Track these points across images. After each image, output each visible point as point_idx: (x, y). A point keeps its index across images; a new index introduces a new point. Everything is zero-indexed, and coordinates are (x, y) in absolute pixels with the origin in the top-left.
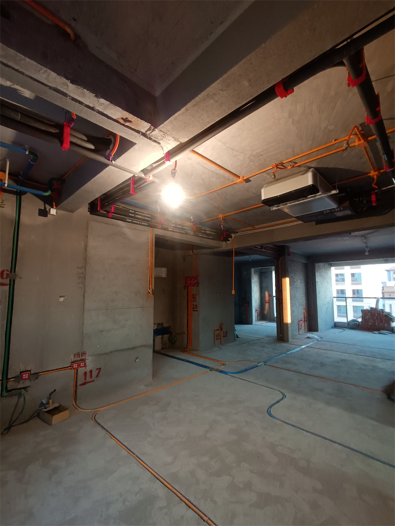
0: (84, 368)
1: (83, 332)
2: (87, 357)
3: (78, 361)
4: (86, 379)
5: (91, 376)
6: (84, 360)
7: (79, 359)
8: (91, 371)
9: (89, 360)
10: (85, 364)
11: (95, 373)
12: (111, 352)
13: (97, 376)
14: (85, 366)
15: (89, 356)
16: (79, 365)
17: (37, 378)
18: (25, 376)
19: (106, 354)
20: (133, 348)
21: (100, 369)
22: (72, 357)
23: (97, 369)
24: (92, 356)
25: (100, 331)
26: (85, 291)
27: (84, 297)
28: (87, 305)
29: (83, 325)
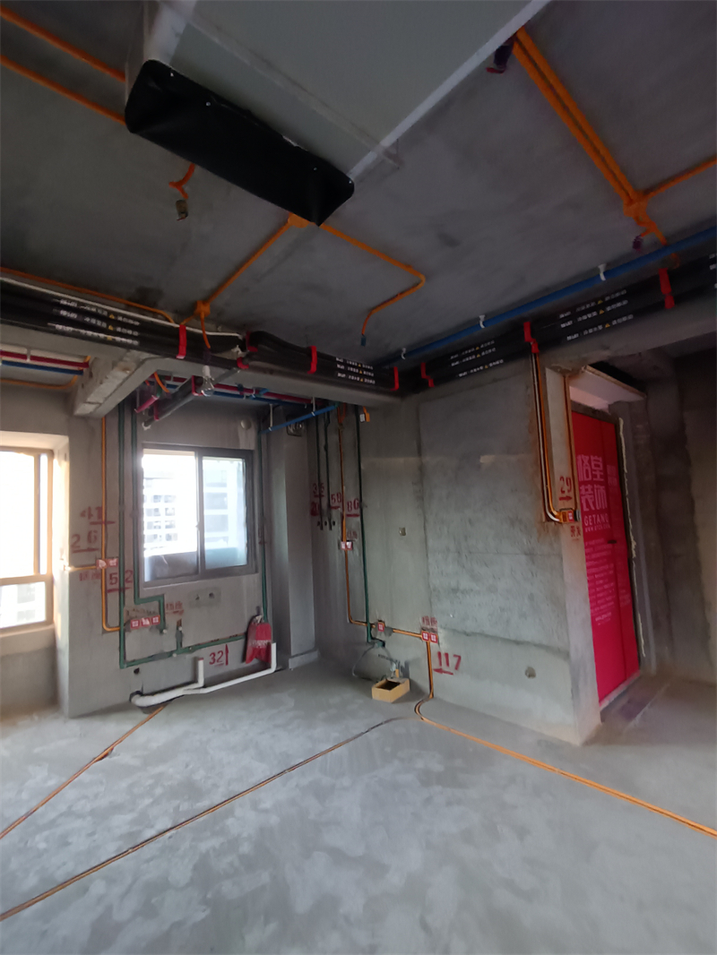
0: (436, 644)
1: (429, 587)
2: (440, 631)
3: (428, 630)
4: (441, 664)
5: (448, 664)
6: (435, 632)
7: (428, 627)
8: (447, 655)
9: (441, 634)
10: (437, 639)
11: (453, 661)
12: (474, 634)
13: (457, 668)
14: (437, 641)
15: (441, 627)
16: (429, 637)
17: (390, 635)
18: (381, 627)
19: (467, 635)
20: (517, 643)
21: (460, 658)
22: (421, 621)
23: (455, 656)
24: (444, 628)
25: (453, 590)
26: (425, 520)
27: (425, 529)
28: (431, 543)
29: (429, 574)
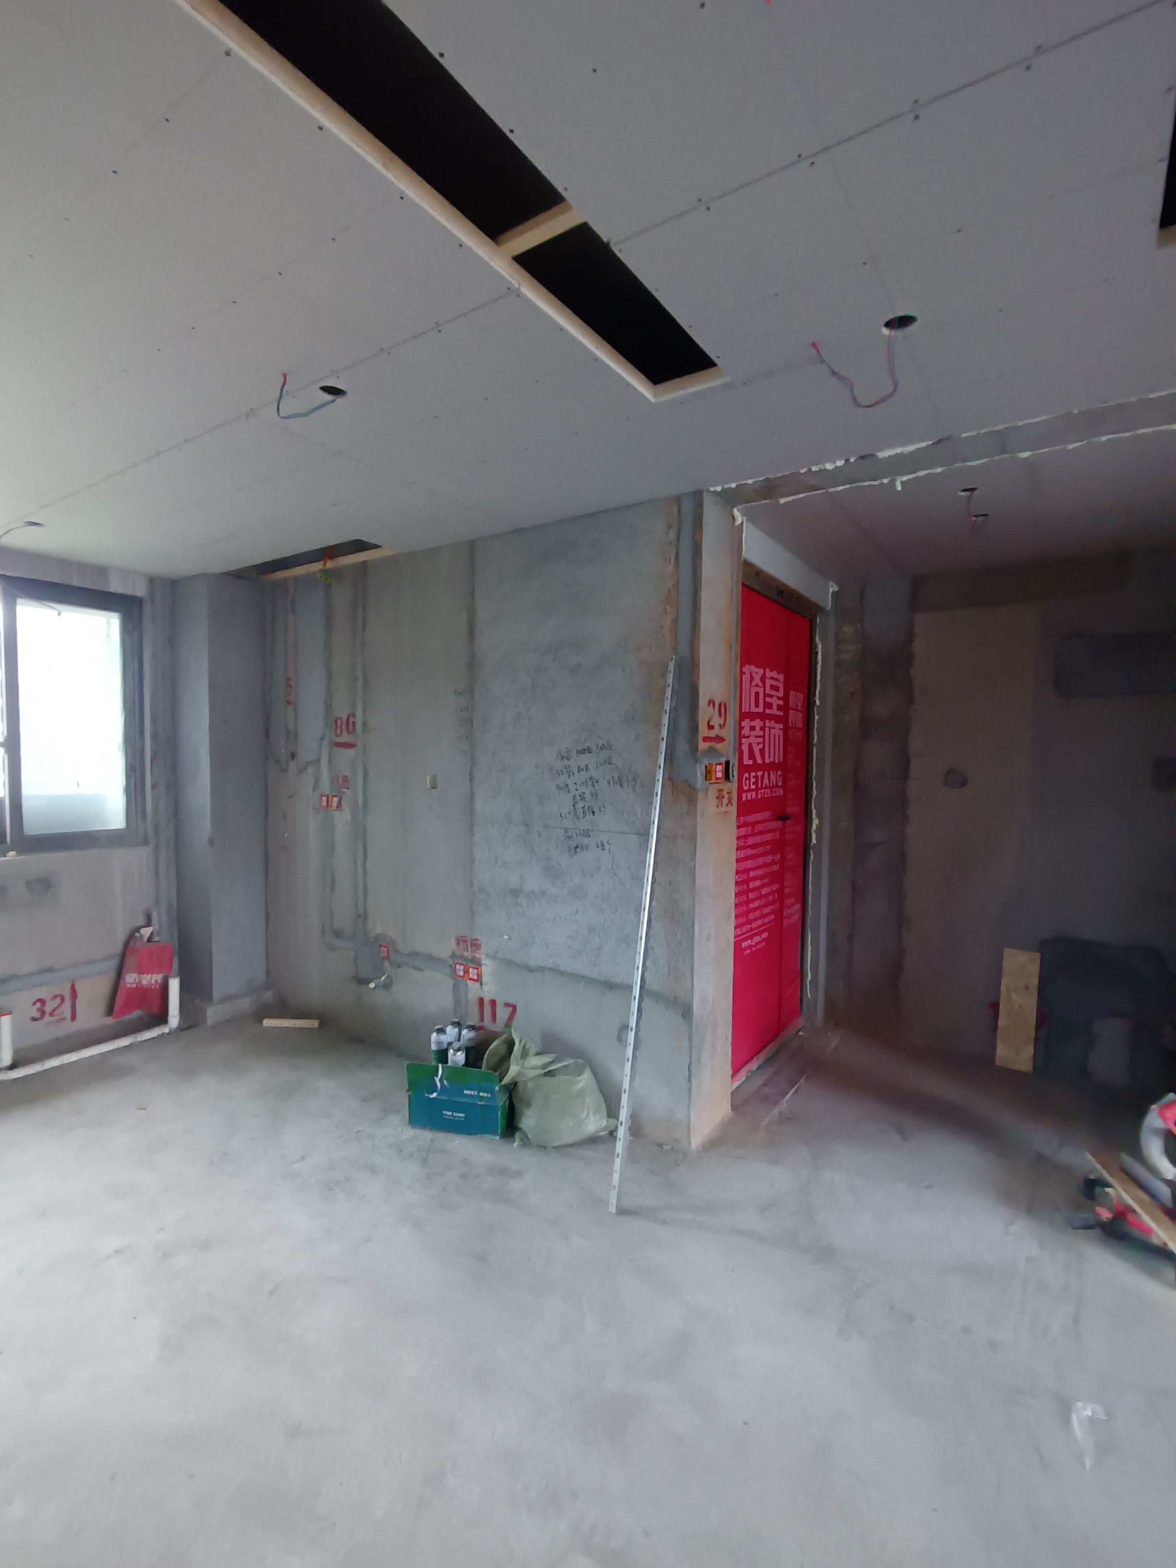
0: (477, 985)
1: (472, 885)
2: (485, 961)
3: (465, 959)
4: (482, 1019)
5: (494, 1018)
6: (477, 964)
7: (466, 954)
8: (493, 1003)
9: (488, 967)
10: (479, 976)
11: (502, 1014)
12: (542, 969)
14: (480, 980)
15: (487, 956)
16: (466, 972)
17: (398, 967)
18: (384, 952)
19: (530, 970)
20: (610, 985)
21: (514, 1008)
22: (453, 942)
23: (507, 1005)
24: (493, 958)
25: (511, 890)
26: (473, 762)
27: (471, 779)
28: (480, 805)
29: (472, 861)
